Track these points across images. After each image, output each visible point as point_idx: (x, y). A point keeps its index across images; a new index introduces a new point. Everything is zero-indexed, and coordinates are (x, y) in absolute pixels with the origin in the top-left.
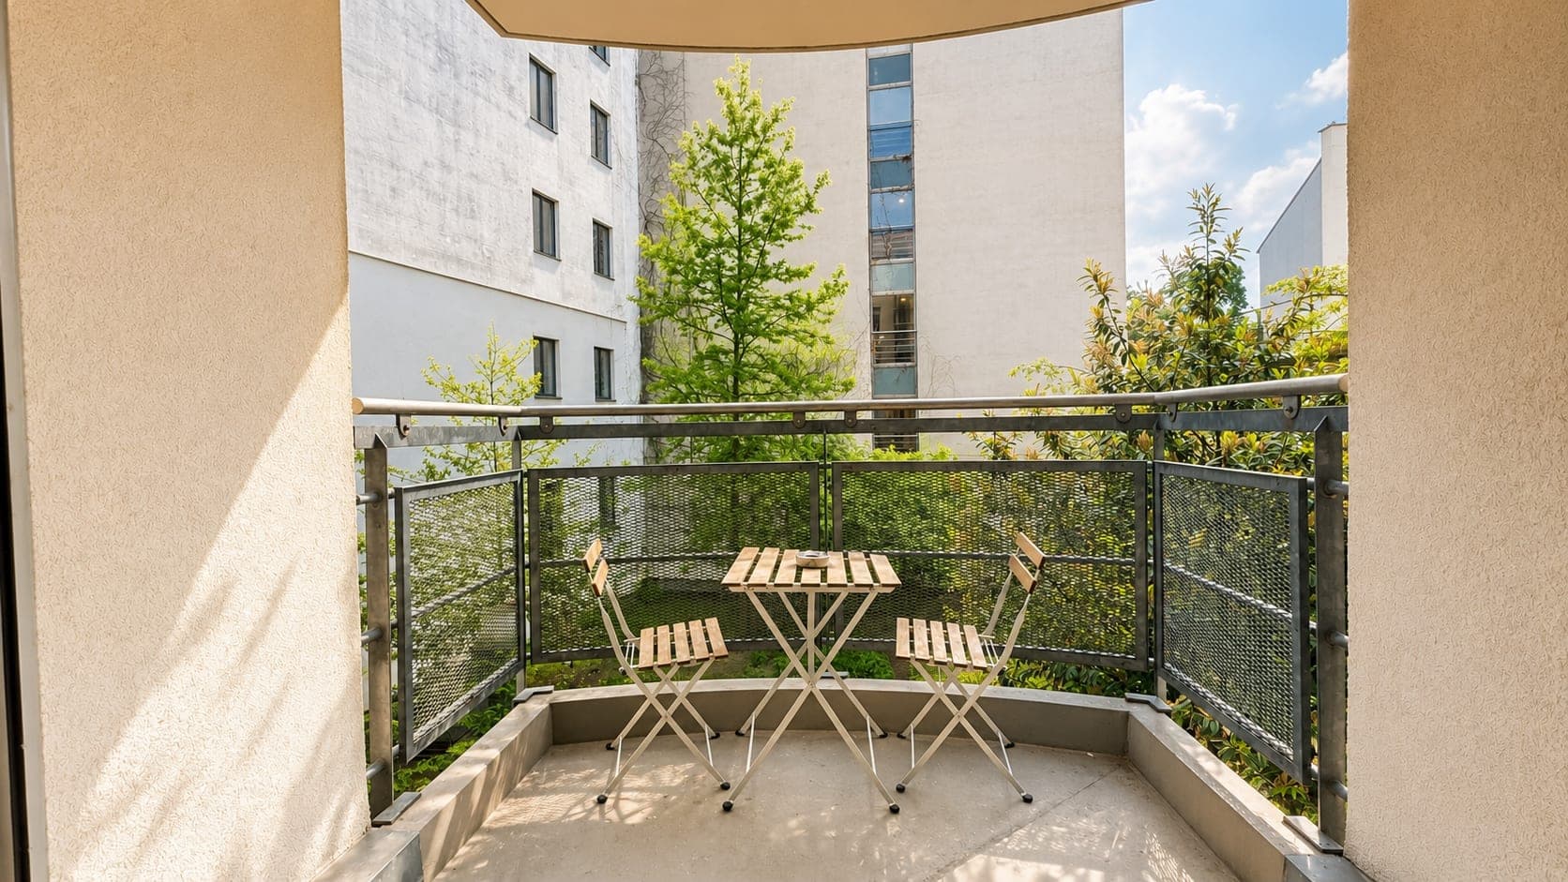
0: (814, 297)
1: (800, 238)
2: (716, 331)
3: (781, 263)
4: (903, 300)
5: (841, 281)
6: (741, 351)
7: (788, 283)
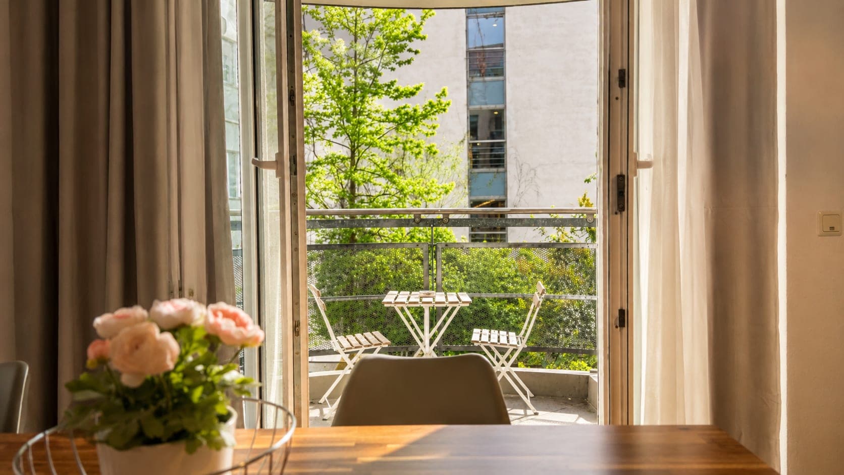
0: (420, 111)
1: (409, 62)
2: (334, 140)
3: (392, 83)
4: (496, 113)
5: (444, 100)
6: (356, 158)
7: (398, 99)
